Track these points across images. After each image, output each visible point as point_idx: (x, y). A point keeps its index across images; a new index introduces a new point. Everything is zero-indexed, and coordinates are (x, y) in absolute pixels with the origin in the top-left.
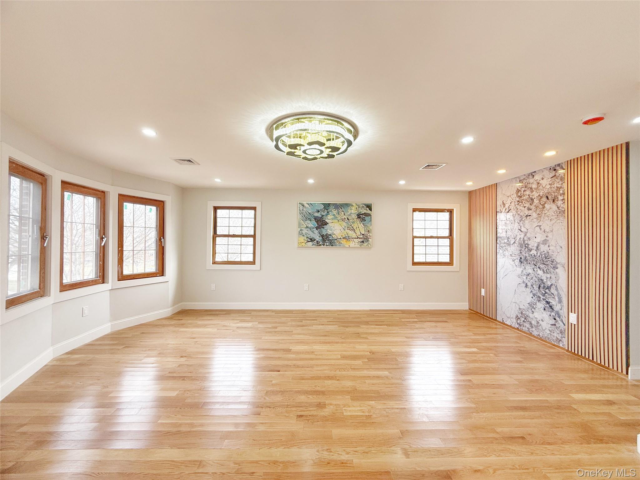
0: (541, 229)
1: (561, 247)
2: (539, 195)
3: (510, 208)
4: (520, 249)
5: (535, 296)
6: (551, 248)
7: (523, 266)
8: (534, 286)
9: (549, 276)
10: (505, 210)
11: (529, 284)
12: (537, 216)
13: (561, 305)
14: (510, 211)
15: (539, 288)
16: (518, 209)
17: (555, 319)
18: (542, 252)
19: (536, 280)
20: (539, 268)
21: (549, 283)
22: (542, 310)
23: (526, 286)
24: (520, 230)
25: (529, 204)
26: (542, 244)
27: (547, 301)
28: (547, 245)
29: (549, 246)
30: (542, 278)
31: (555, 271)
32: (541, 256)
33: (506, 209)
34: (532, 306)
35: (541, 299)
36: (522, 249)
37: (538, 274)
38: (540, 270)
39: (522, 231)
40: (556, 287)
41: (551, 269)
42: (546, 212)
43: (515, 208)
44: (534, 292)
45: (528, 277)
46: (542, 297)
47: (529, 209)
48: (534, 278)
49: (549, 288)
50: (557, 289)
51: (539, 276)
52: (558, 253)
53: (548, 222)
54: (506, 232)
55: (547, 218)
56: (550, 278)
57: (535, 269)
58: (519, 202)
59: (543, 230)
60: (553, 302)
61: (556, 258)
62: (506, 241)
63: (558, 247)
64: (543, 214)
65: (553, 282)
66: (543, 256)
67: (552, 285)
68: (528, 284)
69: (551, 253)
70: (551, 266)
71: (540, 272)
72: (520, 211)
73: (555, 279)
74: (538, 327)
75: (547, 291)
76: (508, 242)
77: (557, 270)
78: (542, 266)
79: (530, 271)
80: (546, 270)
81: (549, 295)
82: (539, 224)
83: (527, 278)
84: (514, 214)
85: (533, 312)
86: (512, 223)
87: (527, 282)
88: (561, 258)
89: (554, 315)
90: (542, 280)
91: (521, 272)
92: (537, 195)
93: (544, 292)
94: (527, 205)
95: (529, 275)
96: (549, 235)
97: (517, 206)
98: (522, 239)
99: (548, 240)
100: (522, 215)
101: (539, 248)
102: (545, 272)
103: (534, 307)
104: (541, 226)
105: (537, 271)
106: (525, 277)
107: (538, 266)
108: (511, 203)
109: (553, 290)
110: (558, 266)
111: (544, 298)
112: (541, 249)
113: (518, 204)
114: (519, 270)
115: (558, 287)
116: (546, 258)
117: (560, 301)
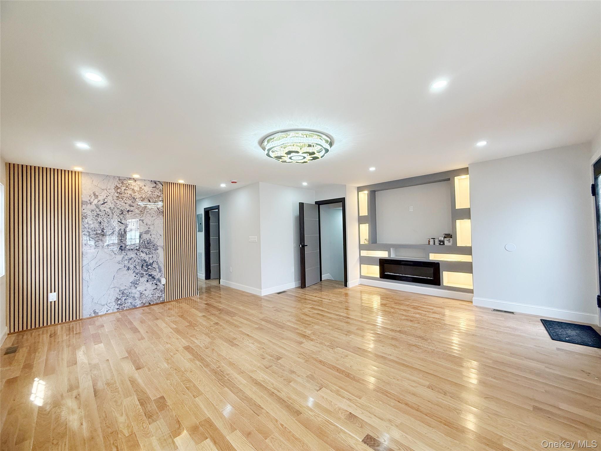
0: (143, 223)
1: (161, 235)
2: (142, 197)
3: (106, 201)
4: (120, 238)
5: (138, 274)
6: (152, 236)
7: (124, 253)
8: (137, 267)
9: (151, 256)
10: (98, 201)
11: (132, 267)
12: (139, 213)
13: (161, 274)
14: (106, 204)
15: (142, 267)
16: (117, 204)
17: (156, 284)
18: (145, 239)
19: (139, 261)
20: (142, 252)
21: (151, 261)
22: (145, 282)
23: (128, 269)
24: (120, 222)
25: (131, 201)
26: (144, 233)
27: (150, 275)
28: (150, 234)
29: (151, 235)
30: (145, 259)
31: (156, 252)
32: (143, 243)
33: (100, 201)
34: (135, 284)
35: (144, 275)
36: (123, 238)
37: (141, 257)
38: (143, 253)
39: (122, 223)
40: (157, 262)
41: (153, 251)
42: (148, 210)
43: (113, 202)
44: (137, 271)
45: (131, 261)
46: (145, 273)
47: (130, 206)
48: (137, 260)
49: (151, 264)
50: (158, 264)
51: (142, 258)
52: (158, 239)
53: (150, 218)
54: (100, 223)
55: (149, 215)
56: (152, 257)
57: (138, 254)
58: (118, 198)
59: (145, 223)
60: (154, 273)
61: (157, 242)
62: (99, 232)
63: (158, 235)
64: (146, 212)
65: (155, 259)
66: (146, 242)
67: (154, 262)
68: (130, 267)
69: (152, 239)
70: (153, 248)
71: (143, 255)
72: (120, 206)
73: (156, 257)
74: (142, 297)
75: (150, 267)
76: (103, 233)
77: (157, 251)
78: (144, 250)
79: (133, 255)
80: (149, 252)
81: (151, 269)
82: (141, 219)
83: (129, 262)
84: (112, 207)
85: (136, 287)
86: (109, 215)
87: (129, 265)
88: (160, 242)
89: (156, 282)
90: (145, 260)
91: (122, 258)
92: (140, 196)
93: (147, 269)
94: (129, 202)
95: (131, 259)
96: (150, 227)
97: (115, 200)
98: (122, 230)
99: (150, 231)
100: (123, 210)
101: (142, 237)
102: (148, 253)
103: (137, 283)
104: (143, 220)
105: (140, 254)
106: (126, 262)
107: (140, 251)
108: (107, 196)
109: (154, 266)
110: (158, 248)
111: (147, 273)
112: (144, 237)
113: (118, 199)
114: (119, 257)
115: (158, 262)
116: (148, 243)
117: (160, 271)
